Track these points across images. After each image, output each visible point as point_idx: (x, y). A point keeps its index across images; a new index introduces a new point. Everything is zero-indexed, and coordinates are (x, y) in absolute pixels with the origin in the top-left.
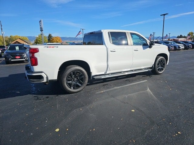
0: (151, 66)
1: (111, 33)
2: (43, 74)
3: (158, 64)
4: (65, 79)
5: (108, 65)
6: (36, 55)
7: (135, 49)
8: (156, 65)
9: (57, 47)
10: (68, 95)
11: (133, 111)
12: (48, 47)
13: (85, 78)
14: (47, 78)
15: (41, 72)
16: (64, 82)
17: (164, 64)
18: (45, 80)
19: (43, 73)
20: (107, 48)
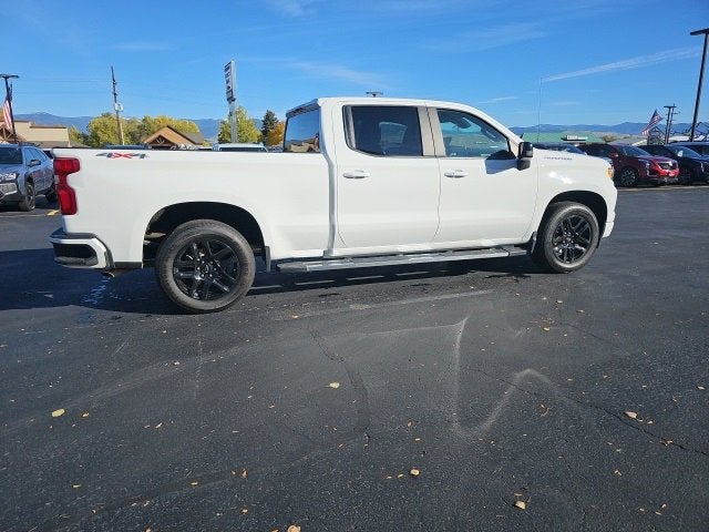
0: (527, 239)
1: (355, 109)
2: (94, 243)
3: (559, 233)
4: (170, 264)
5: (333, 227)
6: (72, 179)
7: (450, 172)
8: (549, 237)
9: (143, 156)
10: (179, 317)
11: (335, 385)
12: (110, 156)
13: (243, 264)
14: (108, 254)
15: (90, 236)
16: (165, 271)
17: (588, 234)
18: (102, 263)
19: (95, 240)
20: (330, 166)
